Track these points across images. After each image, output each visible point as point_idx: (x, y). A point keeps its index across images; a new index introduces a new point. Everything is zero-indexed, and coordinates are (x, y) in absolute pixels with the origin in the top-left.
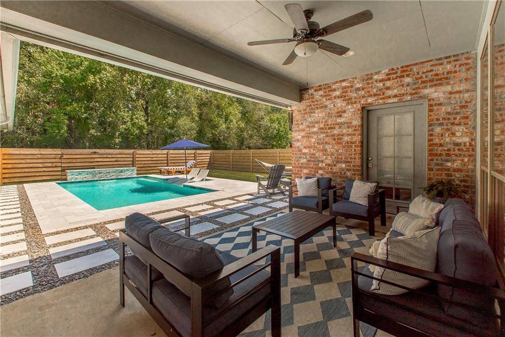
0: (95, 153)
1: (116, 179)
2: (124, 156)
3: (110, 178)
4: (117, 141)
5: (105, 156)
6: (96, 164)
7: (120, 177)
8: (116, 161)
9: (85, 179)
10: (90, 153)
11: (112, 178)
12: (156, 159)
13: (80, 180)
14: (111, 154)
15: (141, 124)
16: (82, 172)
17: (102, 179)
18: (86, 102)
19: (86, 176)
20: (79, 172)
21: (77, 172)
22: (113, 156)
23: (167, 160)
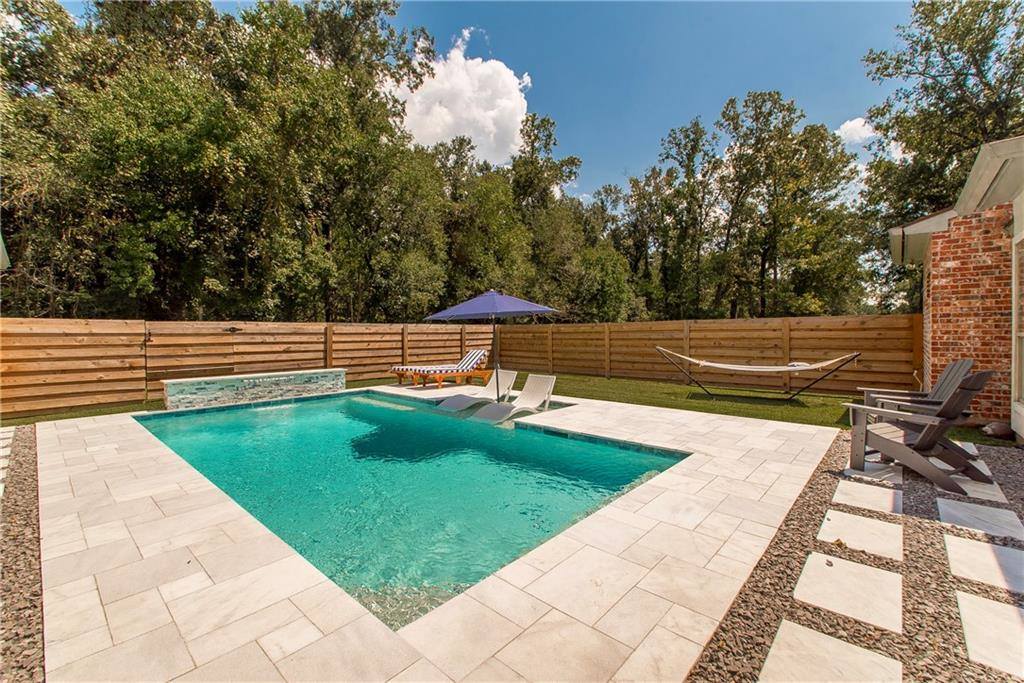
0: (233, 330)
1: (297, 401)
2: (304, 338)
3: (280, 398)
4: (271, 303)
5: (259, 339)
6: (237, 359)
7: (305, 395)
8: (285, 352)
9: (215, 404)
10: (220, 331)
11: (285, 398)
12: (377, 345)
13: (202, 406)
14: (273, 334)
15: (322, 265)
16: (207, 383)
17: (260, 400)
18: (197, 212)
19: (220, 394)
20: (199, 383)
21: (193, 384)
22: (279, 339)
23: (402, 348)
